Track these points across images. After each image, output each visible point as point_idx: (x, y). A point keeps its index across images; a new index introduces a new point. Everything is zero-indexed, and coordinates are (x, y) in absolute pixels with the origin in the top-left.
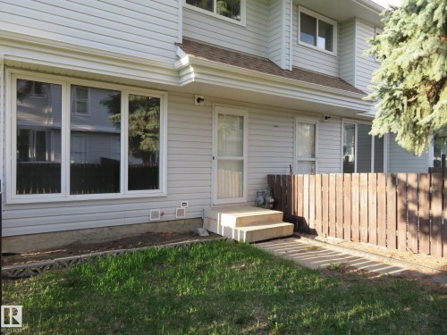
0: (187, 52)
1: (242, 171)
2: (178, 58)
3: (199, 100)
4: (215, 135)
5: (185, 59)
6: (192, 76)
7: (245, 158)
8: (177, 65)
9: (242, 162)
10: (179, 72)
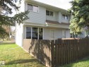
2: (45, 23)
6: (47, 25)
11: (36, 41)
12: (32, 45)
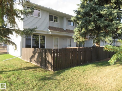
0: (50, 29)
1: (58, 47)
2: (48, 30)
3: (51, 36)
4: (53, 41)
5: (49, 31)
6: (50, 33)
7: (58, 45)
8: (48, 31)
9: (58, 46)
10: (48, 32)
11: (38, 50)
12: (35, 54)
